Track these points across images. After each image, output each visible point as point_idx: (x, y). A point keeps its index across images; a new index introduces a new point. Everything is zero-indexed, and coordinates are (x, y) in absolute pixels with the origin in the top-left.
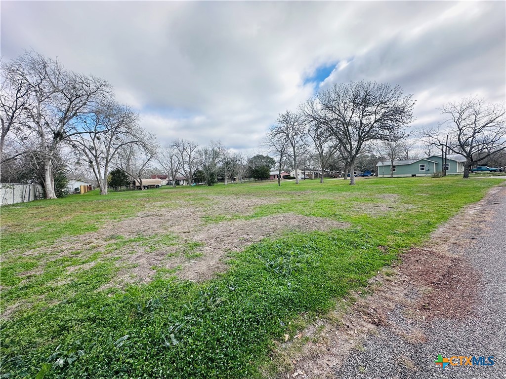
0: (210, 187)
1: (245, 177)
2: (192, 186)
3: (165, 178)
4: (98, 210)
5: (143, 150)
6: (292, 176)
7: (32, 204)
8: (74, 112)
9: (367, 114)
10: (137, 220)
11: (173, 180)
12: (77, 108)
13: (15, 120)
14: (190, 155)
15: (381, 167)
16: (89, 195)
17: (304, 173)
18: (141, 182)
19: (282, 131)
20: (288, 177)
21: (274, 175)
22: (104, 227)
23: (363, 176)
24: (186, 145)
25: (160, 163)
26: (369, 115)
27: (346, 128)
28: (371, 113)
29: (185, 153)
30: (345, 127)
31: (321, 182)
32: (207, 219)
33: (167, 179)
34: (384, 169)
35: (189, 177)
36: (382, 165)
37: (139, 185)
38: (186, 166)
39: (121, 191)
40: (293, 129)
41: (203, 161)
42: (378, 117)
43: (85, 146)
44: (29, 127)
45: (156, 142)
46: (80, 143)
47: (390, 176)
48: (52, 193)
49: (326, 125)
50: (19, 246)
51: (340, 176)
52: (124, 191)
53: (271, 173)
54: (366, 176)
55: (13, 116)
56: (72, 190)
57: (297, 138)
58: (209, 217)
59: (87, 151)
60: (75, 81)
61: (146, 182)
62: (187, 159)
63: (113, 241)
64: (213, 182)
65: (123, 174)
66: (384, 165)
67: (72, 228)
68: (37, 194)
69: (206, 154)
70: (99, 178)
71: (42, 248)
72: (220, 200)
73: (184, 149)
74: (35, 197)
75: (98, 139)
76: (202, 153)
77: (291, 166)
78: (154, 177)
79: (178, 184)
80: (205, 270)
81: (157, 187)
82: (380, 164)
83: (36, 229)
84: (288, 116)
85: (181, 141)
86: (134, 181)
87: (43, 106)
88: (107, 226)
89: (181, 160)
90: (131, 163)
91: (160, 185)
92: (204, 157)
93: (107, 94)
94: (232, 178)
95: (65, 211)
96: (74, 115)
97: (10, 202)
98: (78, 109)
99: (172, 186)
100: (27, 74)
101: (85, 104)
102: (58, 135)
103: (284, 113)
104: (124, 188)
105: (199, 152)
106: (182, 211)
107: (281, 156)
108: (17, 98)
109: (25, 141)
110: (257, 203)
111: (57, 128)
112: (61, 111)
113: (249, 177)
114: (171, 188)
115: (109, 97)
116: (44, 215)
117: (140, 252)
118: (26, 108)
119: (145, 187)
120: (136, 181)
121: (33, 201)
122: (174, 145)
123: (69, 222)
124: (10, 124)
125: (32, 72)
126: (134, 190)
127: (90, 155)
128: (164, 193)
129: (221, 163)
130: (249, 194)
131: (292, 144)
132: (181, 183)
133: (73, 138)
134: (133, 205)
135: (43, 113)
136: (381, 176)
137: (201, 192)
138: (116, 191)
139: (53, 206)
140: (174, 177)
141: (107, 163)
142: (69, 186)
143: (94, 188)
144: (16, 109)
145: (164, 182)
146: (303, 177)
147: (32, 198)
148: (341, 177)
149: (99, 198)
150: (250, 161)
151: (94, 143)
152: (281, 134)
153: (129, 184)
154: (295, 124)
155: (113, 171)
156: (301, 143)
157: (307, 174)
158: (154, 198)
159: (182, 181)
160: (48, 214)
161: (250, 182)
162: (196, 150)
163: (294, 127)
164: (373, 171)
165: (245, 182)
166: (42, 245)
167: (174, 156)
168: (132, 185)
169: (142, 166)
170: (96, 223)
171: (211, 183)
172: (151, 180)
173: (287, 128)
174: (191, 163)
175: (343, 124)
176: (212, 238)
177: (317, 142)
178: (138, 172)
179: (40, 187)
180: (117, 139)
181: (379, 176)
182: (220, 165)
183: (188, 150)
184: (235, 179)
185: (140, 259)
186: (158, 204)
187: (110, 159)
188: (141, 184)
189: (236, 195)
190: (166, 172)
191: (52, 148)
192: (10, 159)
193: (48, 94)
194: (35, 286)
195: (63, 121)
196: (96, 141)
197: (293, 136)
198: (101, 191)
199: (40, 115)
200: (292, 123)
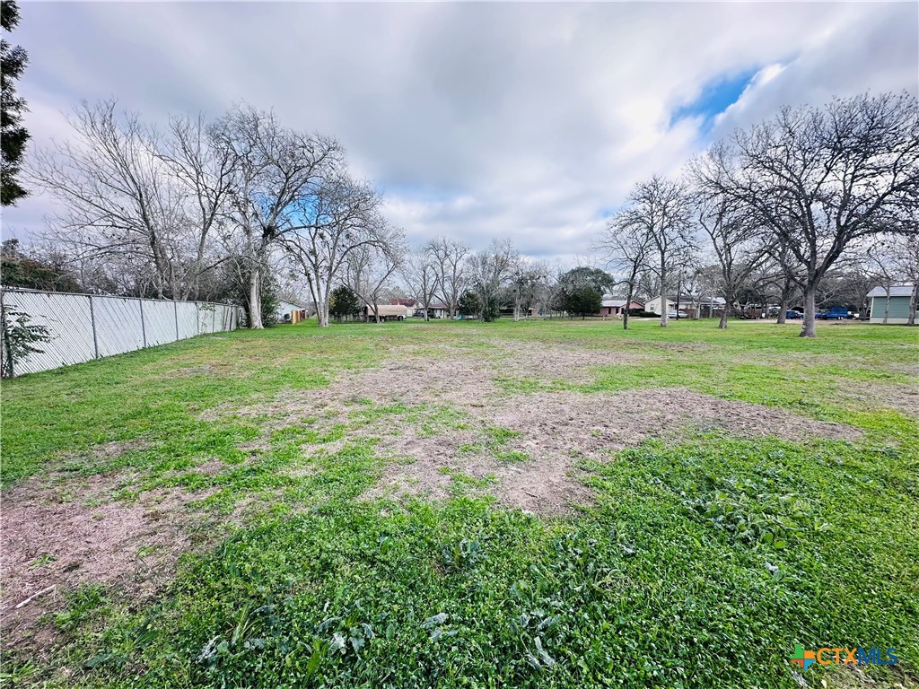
0: (487, 324)
1: (553, 309)
2: (456, 321)
3: (411, 305)
4: (322, 352)
5: (384, 257)
6: (648, 310)
7: (234, 334)
8: (290, 194)
9: (867, 172)
10: (384, 374)
11: (426, 308)
12: (293, 188)
13: (219, 211)
14: (455, 266)
15: (883, 301)
16: (303, 326)
17: (677, 306)
18: (376, 309)
19: (640, 219)
20: (640, 313)
21: (610, 308)
22: (337, 380)
23: (825, 318)
24: (451, 247)
25: (405, 278)
26: (873, 175)
27: (805, 209)
28: (878, 171)
29: (447, 262)
30: (803, 204)
31: (721, 327)
32: (505, 384)
33: (415, 307)
34: (889, 306)
35: (452, 305)
36: (885, 294)
37: (373, 314)
38: (447, 285)
39: (346, 322)
40: (665, 214)
41: (478, 276)
42: (901, 178)
43: (301, 249)
44: (233, 219)
45: (404, 243)
46: (296, 244)
47: (906, 321)
48: (257, 321)
49: (751, 203)
50: (230, 399)
51: (763, 315)
52: (350, 322)
53: (605, 304)
54: (832, 318)
55: (216, 203)
56: (280, 317)
57: (672, 233)
58: (506, 381)
59: (304, 257)
60: (294, 144)
61: (384, 309)
62: (451, 272)
63: (357, 408)
64: (494, 316)
65: (350, 295)
66: (891, 294)
67: (291, 377)
68: (240, 320)
69: (484, 263)
70: (317, 300)
71: (260, 405)
72: (516, 348)
73: (446, 255)
74: (238, 324)
75: (322, 236)
76: (477, 263)
77: (649, 291)
78: (394, 302)
79: (432, 316)
80: (545, 492)
81: (399, 319)
82: (878, 291)
83: (247, 373)
84: (656, 188)
85: (442, 240)
86: (366, 308)
87: (251, 187)
88: (341, 380)
89: (440, 275)
90: (361, 278)
91: (404, 317)
92: (480, 269)
93: (337, 163)
94: (526, 311)
95: (278, 349)
96: (290, 199)
97: (209, 330)
98: (296, 190)
99: (422, 320)
100: (233, 140)
101: (305, 181)
102: (269, 232)
103: (648, 180)
104: (350, 317)
105: (471, 261)
106: (454, 364)
107: (635, 268)
108: (222, 176)
109: (227, 241)
110: (593, 360)
111: (266, 221)
112: (273, 194)
113: (559, 309)
114: (421, 322)
115: (340, 167)
116: (251, 352)
117: (409, 433)
118: (231, 192)
119: (381, 318)
120: (369, 307)
121: (235, 331)
122: (430, 249)
123: (287, 368)
124: (212, 215)
125: (240, 136)
126: (365, 322)
127: (308, 264)
128: (413, 330)
129: (509, 281)
130: (565, 341)
131: (659, 246)
132: (437, 314)
133: (288, 236)
134: (371, 346)
135: (251, 198)
136: (881, 321)
137: (474, 331)
138: (340, 322)
139: (261, 341)
140: (427, 304)
141: (330, 275)
142: (278, 310)
143: (308, 316)
144: (220, 193)
145: (410, 311)
146: (674, 313)
147: (234, 326)
148: (767, 317)
149: (317, 331)
150: (563, 280)
151: (313, 243)
152: (636, 225)
153: (358, 311)
154: (670, 204)
155: (336, 290)
156: (679, 241)
157: (684, 307)
158: (400, 337)
159: (439, 311)
160: (257, 351)
161: (562, 318)
162: (466, 256)
163: (667, 210)
164: (853, 309)
165: (551, 318)
166: (258, 401)
167: (429, 267)
168: (361, 313)
169: (377, 284)
170: (323, 373)
171: (489, 317)
172: (390, 307)
173: (651, 213)
174: (456, 280)
175: (798, 199)
176: (532, 423)
177: (720, 241)
178: (372, 292)
179: (242, 309)
180: (348, 236)
181: (872, 320)
182: (507, 284)
183: (453, 257)
184: (530, 311)
185: (413, 448)
186: (411, 348)
187: (335, 271)
188: (376, 312)
189: (544, 342)
190: (413, 294)
191: (261, 252)
192: (210, 267)
193: (258, 168)
194: (266, 470)
195: (275, 210)
196: (318, 241)
197: (662, 230)
198: (320, 321)
199: (247, 201)
200: (663, 202)
